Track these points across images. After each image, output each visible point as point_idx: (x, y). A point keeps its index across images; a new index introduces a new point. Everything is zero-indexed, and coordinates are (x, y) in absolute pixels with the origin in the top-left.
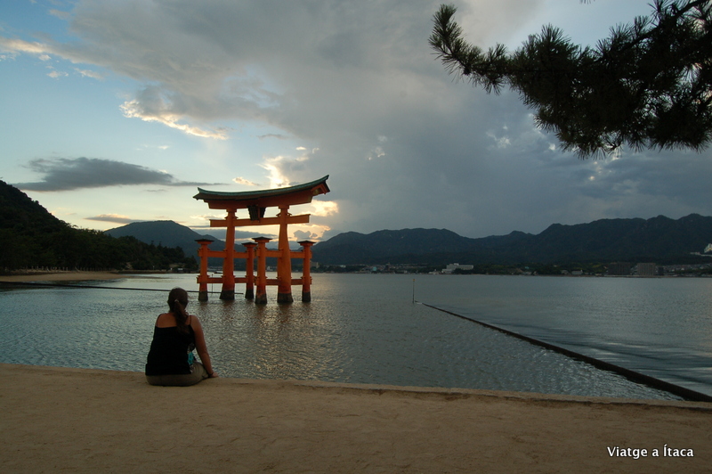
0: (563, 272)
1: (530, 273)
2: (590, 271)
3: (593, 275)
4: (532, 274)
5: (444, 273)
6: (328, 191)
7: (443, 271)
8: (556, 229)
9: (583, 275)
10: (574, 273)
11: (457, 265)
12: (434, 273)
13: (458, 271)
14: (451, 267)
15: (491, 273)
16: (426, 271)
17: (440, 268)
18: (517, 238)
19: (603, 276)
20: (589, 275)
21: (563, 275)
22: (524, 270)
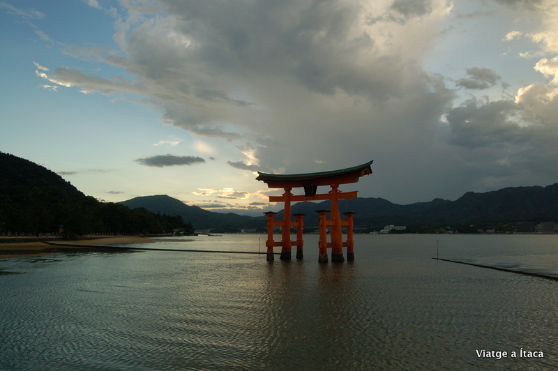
0: (479, 230)
1: (452, 232)
2: (501, 229)
3: (504, 233)
4: (454, 233)
5: (382, 233)
6: (371, 172)
7: (382, 231)
8: (469, 196)
9: (496, 233)
10: (488, 231)
11: (392, 226)
12: (374, 233)
13: (393, 232)
14: (388, 228)
15: (420, 233)
16: (367, 232)
17: (378, 229)
18: (438, 205)
19: (512, 233)
20: (500, 233)
21: (480, 233)
22: (447, 229)
